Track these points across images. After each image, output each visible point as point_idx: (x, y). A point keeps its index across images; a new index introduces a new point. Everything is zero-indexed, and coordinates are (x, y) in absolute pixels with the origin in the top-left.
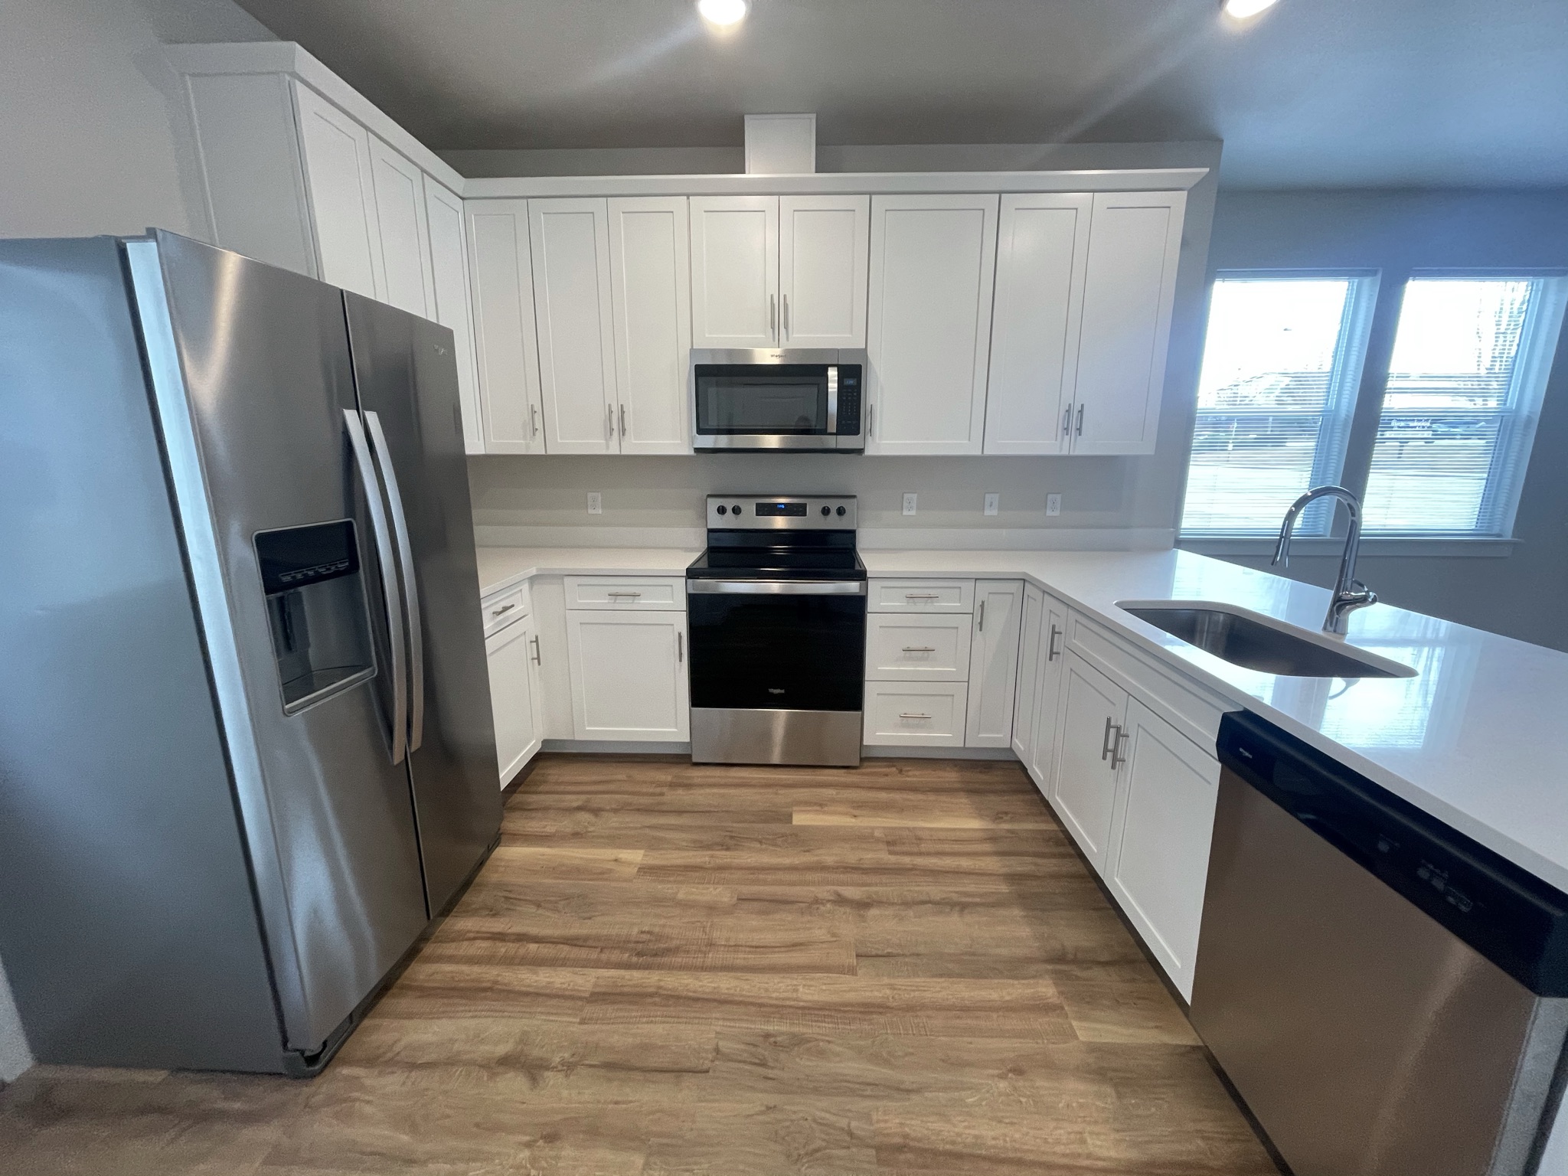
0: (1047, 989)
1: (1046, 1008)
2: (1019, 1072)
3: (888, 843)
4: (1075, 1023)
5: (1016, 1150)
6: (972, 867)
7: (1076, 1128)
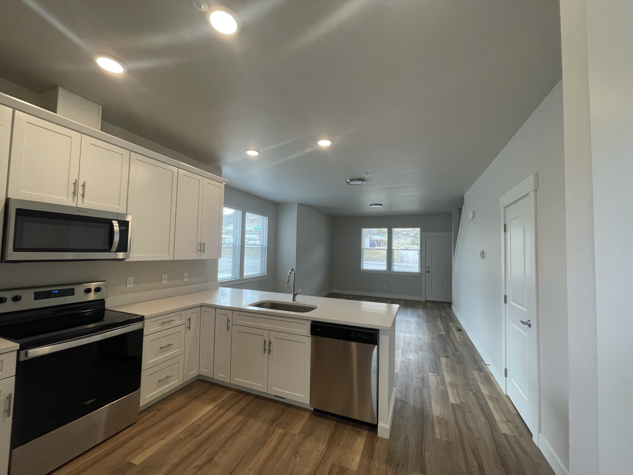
0: (280, 431)
1: (285, 434)
2: (297, 453)
3: (190, 436)
4: (292, 432)
5: (315, 466)
6: (226, 420)
7: (316, 450)
